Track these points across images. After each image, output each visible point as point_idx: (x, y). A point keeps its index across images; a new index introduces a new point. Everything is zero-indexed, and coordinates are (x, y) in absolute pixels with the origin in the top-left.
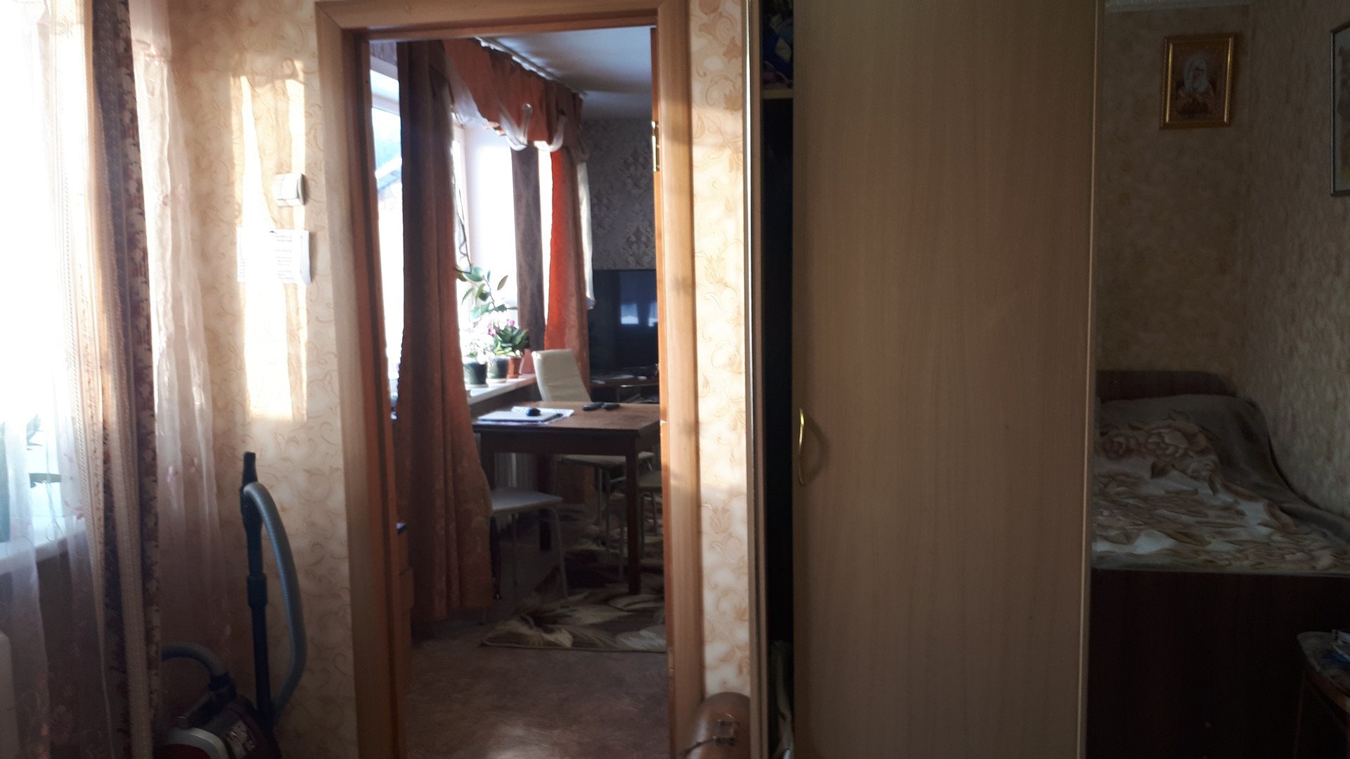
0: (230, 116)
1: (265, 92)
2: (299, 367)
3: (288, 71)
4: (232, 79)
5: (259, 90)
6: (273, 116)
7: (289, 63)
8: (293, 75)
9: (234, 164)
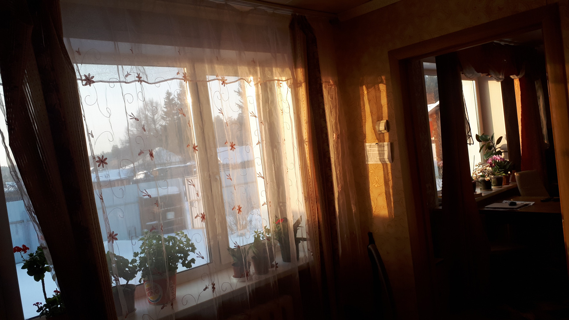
0: (360, 101)
1: (372, 90)
2: (390, 196)
3: (379, 81)
4: (360, 87)
5: (370, 90)
6: (375, 99)
7: (380, 77)
8: (382, 82)
9: (362, 119)
